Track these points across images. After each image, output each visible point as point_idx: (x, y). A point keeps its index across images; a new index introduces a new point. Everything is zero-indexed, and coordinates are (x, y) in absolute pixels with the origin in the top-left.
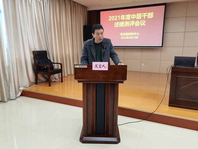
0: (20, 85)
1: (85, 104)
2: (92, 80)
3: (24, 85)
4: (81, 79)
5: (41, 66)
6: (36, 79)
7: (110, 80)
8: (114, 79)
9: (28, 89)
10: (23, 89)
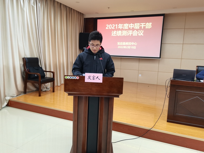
0: (6, 94)
2: (84, 93)
4: (71, 92)
5: (30, 74)
6: (25, 87)
7: (105, 94)
10: (9, 99)
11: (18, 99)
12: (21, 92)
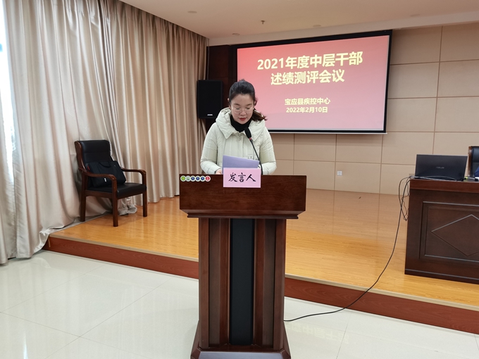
1: (204, 271)
2: (221, 211)
3: (52, 224)
8: (276, 210)
9: (62, 234)
10: (49, 234)
11: (69, 233)
12: (75, 218)
